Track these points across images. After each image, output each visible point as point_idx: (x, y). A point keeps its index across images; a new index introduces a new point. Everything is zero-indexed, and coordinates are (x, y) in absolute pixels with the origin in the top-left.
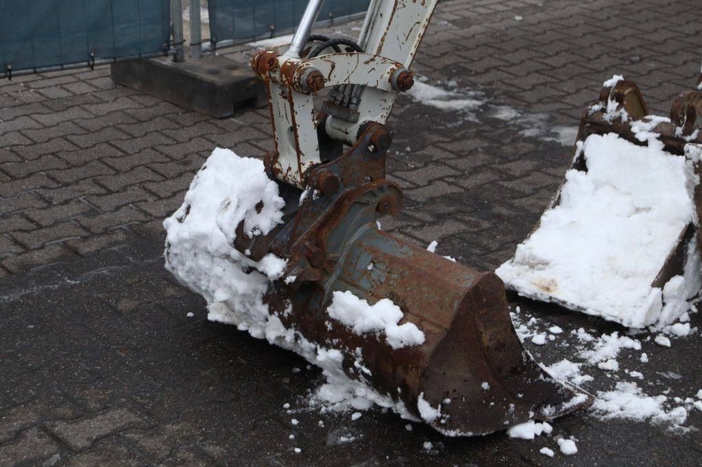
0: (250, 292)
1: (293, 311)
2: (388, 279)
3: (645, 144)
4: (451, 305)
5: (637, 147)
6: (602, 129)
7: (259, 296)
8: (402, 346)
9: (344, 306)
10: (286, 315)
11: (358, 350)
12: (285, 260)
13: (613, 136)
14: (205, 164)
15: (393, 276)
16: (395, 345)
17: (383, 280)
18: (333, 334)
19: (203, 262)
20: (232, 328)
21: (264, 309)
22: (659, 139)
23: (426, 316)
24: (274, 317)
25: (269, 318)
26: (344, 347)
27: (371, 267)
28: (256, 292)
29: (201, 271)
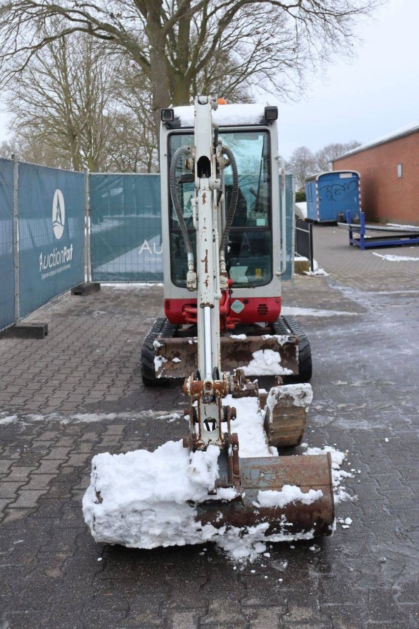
1: (224, 517)
2: (277, 477)
4: (324, 473)
7: (192, 519)
8: (313, 501)
10: (218, 520)
11: (283, 516)
12: (232, 487)
15: (279, 474)
16: (309, 503)
17: (274, 478)
18: (260, 516)
19: (133, 518)
23: (313, 483)
24: (206, 526)
25: (203, 528)
26: (271, 519)
27: (262, 475)
28: (189, 518)
29: (130, 525)
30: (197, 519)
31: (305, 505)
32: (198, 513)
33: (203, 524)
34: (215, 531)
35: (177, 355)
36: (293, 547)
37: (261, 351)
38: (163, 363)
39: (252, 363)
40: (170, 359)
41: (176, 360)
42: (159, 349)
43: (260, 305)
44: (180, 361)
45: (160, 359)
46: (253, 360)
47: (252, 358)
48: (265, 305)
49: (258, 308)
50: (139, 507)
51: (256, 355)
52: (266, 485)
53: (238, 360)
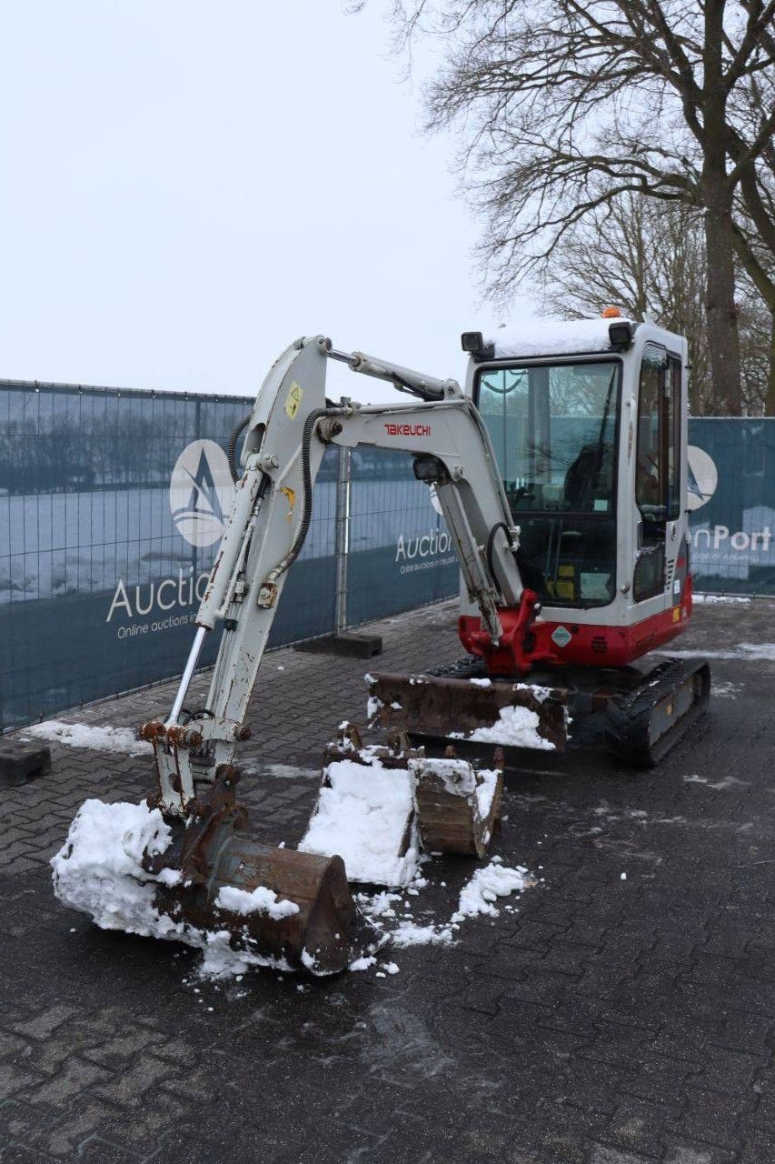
0: (140, 901)
1: (182, 909)
2: (257, 873)
3: (370, 764)
4: (314, 883)
5: (365, 767)
6: (339, 758)
7: (149, 903)
8: (283, 917)
9: (229, 897)
10: (175, 913)
11: (245, 927)
13: (347, 762)
14: (78, 813)
15: (262, 870)
16: (277, 917)
17: (254, 874)
18: (220, 920)
19: (93, 886)
20: (121, 933)
21: (155, 912)
22: (379, 760)
23: (295, 893)
24: (164, 917)
25: (160, 918)
26: (232, 927)
27: (241, 867)
28: (145, 900)
29: (91, 893)
30: (154, 905)
31: (273, 919)
32: (157, 897)
33: (161, 913)
34: (172, 925)
35: (397, 699)
37: (512, 707)
38: (379, 708)
39: (498, 725)
40: (387, 704)
41: (396, 706)
42: (374, 685)
43: (595, 638)
44: (401, 707)
45: (375, 701)
46: (500, 722)
47: (498, 718)
48: (603, 638)
49: (592, 642)
50: (100, 873)
51: (503, 712)
52: (242, 880)
53: (479, 718)
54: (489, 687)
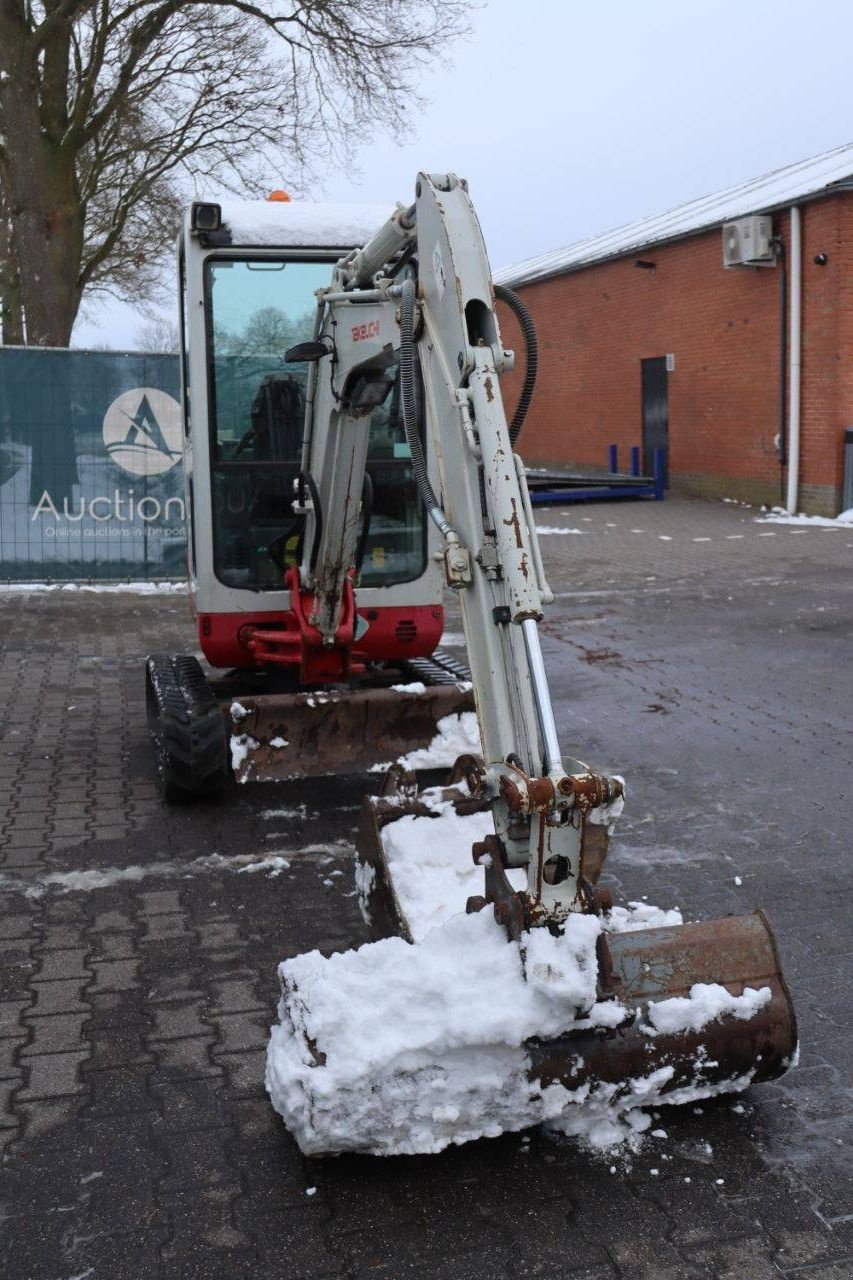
0: (504, 1080)
1: (585, 1064)
2: (676, 969)
4: (763, 952)
5: (437, 820)
7: (522, 1076)
8: (756, 1012)
10: (574, 1072)
11: (700, 1049)
12: (613, 999)
13: (407, 820)
15: (679, 963)
16: (748, 1016)
17: (671, 971)
18: (656, 1055)
22: (453, 805)
23: (746, 975)
24: (552, 1088)
25: (544, 1094)
26: (678, 1057)
27: (648, 969)
28: (515, 1075)
29: (391, 1106)
30: (531, 1077)
31: (742, 1021)
32: (534, 1063)
33: (544, 1086)
34: (569, 1095)
35: (281, 732)
36: (699, 1111)
37: (455, 716)
38: (250, 751)
39: (436, 741)
40: (264, 742)
41: (278, 742)
42: (243, 719)
43: (401, 623)
44: (286, 744)
45: (243, 742)
46: (439, 737)
47: (437, 732)
48: (411, 622)
49: (398, 629)
50: (410, 1064)
51: (445, 724)
52: (657, 987)
54: (423, 695)
